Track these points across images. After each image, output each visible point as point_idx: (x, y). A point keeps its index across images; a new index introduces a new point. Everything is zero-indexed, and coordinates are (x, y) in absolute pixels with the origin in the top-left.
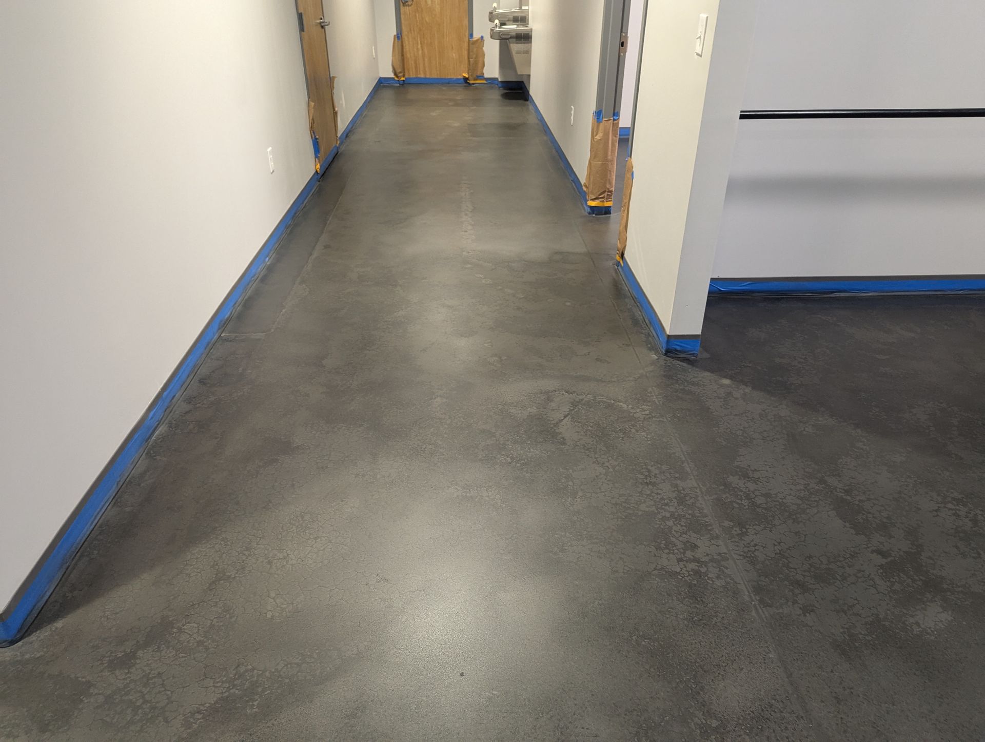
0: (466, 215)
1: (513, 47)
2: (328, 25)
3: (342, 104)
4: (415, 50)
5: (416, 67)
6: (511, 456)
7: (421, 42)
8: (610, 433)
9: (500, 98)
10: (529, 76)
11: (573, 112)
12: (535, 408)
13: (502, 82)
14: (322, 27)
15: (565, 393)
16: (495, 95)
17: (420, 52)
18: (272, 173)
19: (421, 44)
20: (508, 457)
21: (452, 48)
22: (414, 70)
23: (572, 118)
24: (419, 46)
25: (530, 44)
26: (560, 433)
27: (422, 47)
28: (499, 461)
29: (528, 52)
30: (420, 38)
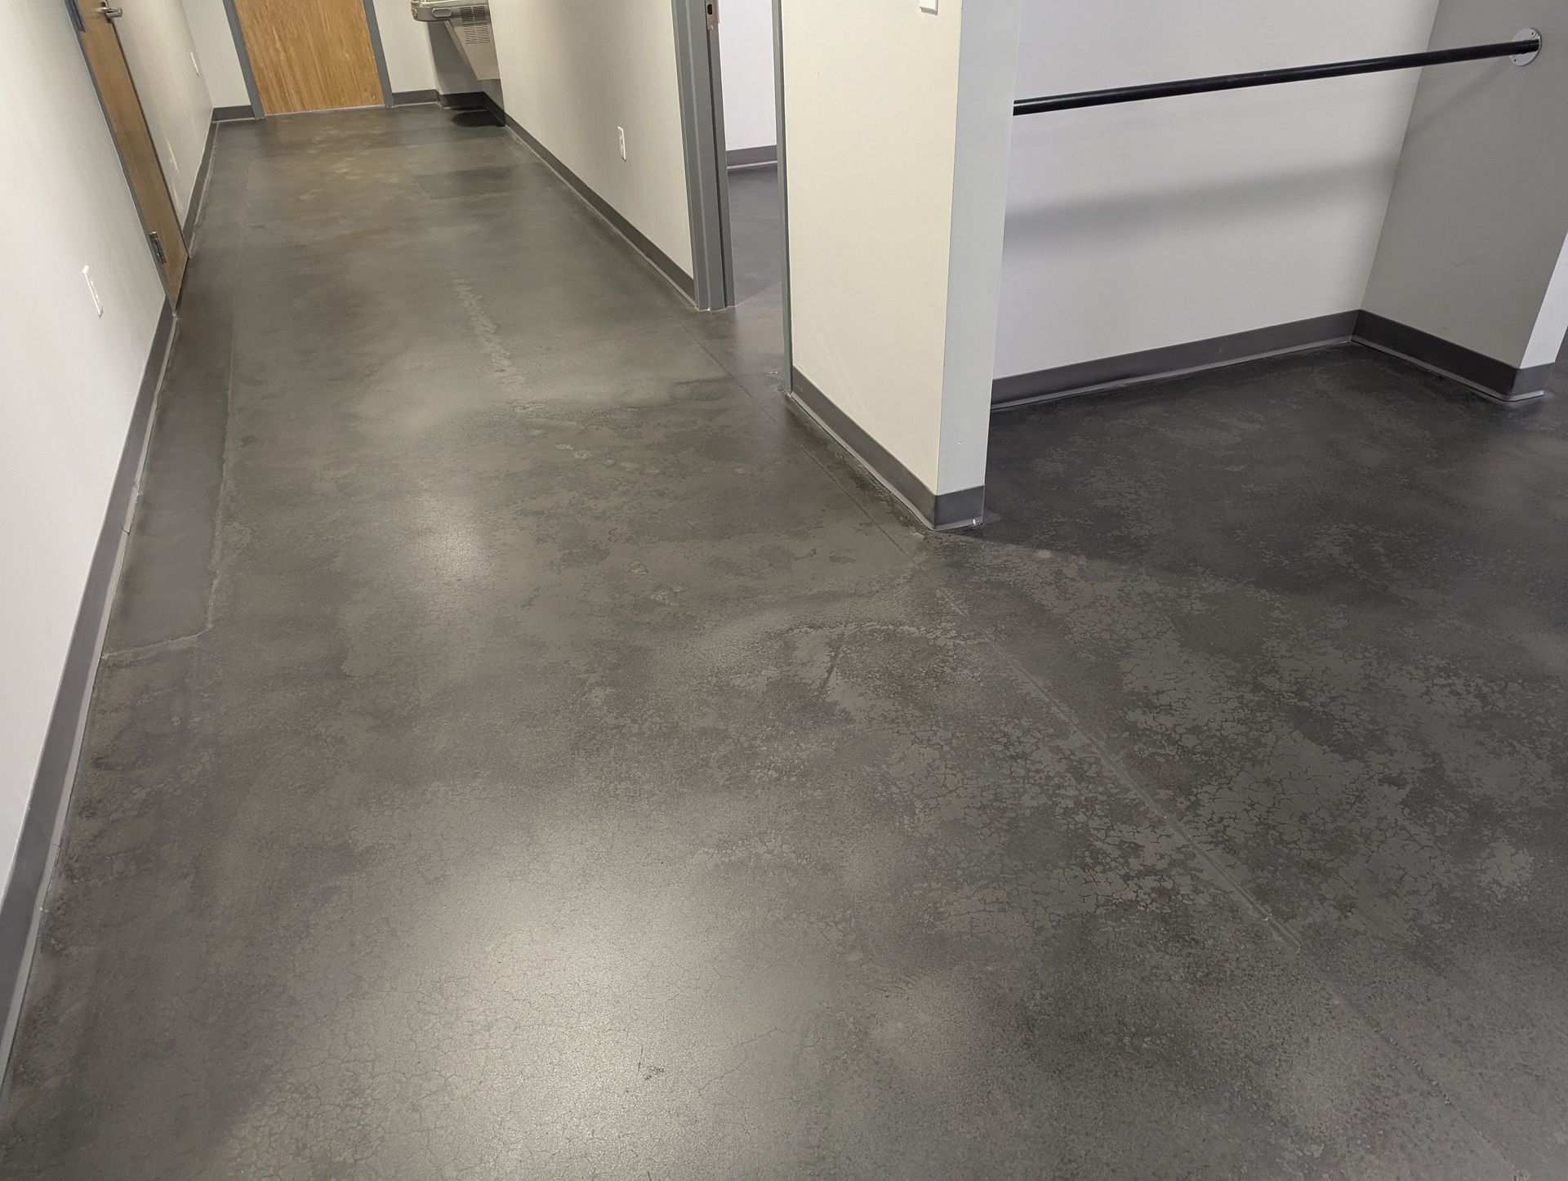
0: (489, 340)
1: (460, 32)
2: (120, 15)
3: (173, 163)
4: (272, 52)
5: (279, 82)
6: (772, 765)
7: (279, 36)
8: (914, 683)
9: (452, 124)
10: (497, 82)
11: (622, 137)
12: (773, 668)
13: (446, 96)
14: (109, 20)
15: (809, 630)
16: (441, 119)
17: (282, 55)
18: (100, 316)
19: (281, 40)
20: (769, 769)
21: (341, 43)
22: (277, 89)
23: (623, 147)
24: (278, 44)
25: (489, 26)
26: (836, 703)
27: (283, 45)
28: (757, 781)
29: (488, 40)
30: (276, 29)
